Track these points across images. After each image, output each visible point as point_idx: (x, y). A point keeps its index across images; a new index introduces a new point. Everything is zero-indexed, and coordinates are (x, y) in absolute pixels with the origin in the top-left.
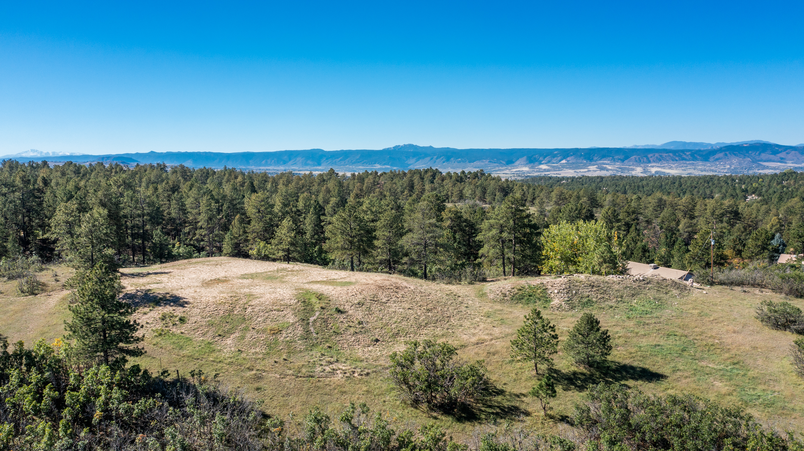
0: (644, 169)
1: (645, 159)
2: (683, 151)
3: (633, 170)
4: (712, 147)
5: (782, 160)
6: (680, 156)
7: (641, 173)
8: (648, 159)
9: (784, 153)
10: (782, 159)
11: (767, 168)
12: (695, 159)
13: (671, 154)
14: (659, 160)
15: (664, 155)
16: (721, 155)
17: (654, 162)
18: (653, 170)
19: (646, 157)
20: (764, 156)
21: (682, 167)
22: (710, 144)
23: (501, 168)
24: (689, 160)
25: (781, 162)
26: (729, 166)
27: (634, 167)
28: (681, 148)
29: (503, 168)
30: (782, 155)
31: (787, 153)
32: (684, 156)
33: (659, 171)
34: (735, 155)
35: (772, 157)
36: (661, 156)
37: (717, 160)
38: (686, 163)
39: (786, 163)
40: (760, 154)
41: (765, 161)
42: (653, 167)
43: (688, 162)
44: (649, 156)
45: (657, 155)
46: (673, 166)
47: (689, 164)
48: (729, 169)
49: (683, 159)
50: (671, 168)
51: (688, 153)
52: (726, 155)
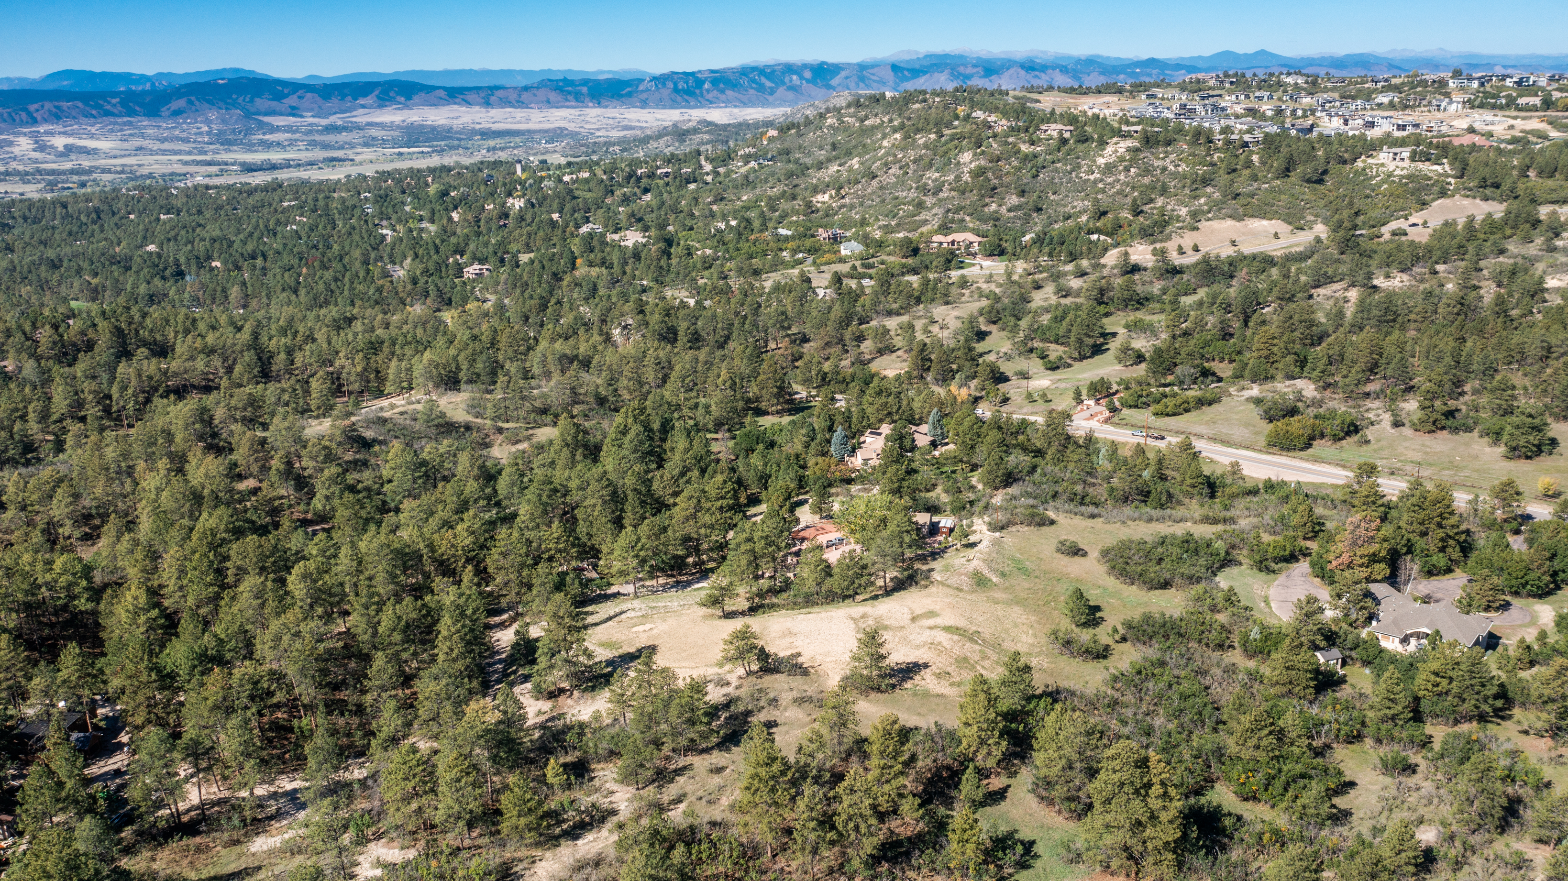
0: (36, 142)
1: (24, 115)
2: (104, 95)
3: (11, 144)
4: (153, 84)
5: (294, 112)
6: (97, 107)
7: (34, 150)
8: (30, 114)
9: (295, 97)
10: (293, 108)
11: (277, 129)
12: (131, 113)
13: (80, 104)
14: (57, 116)
15: (65, 105)
16: (181, 103)
17: (45, 121)
18: (60, 142)
19: (26, 110)
20: (261, 103)
21: (112, 131)
22: (143, 78)
24: (120, 115)
25: (294, 115)
26: (206, 129)
27: (11, 138)
28: (89, 88)
30: (292, 100)
31: (300, 97)
32: (108, 107)
33: (72, 145)
34: (208, 102)
35: (274, 104)
36: (57, 107)
37: (177, 113)
38: (115, 123)
39: (302, 116)
40: (252, 101)
41: (267, 114)
42: (51, 134)
43: (119, 120)
44: (32, 108)
45: (48, 105)
46: (93, 130)
47: (125, 124)
48: (209, 133)
49: (108, 114)
50: (92, 136)
51: (114, 101)
52: (190, 102)
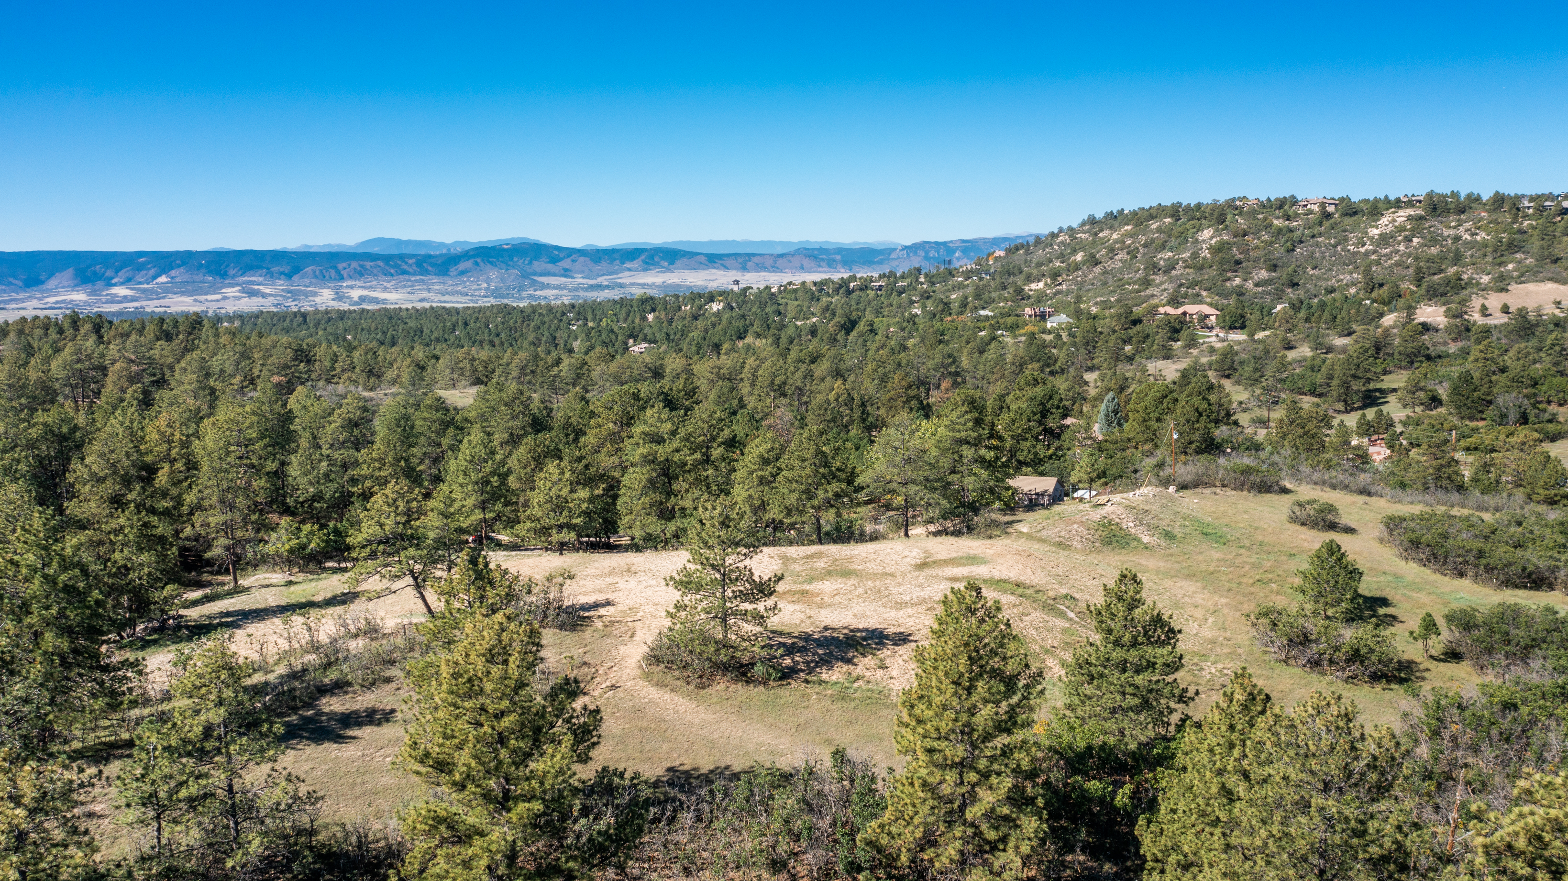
0: (337, 293)
1: (333, 273)
2: (402, 257)
3: (315, 294)
4: (449, 250)
5: (566, 273)
6: (396, 266)
7: (333, 300)
8: (338, 272)
9: (569, 260)
10: (566, 270)
11: (548, 286)
12: (425, 272)
13: (380, 263)
14: (360, 274)
15: (368, 264)
16: (468, 264)
17: (351, 277)
18: (355, 294)
19: (335, 268)
20: (538, 266)
21: (405, 287)
22: (442, 245)
23: (14, 295)
24: (415, 274)
25: (566, 276)
26: (485, 285)
27: (317, 290)
28: (394, 251)
29: (22, 296)
30: (566, 264)
31: (573, 261)
32: (405, 267)
33: (366, 297)
34: (491, 263)
35: (550, 267)
36: (362, 266)
37: (463, 273)
38: (410, 280)
39: (573, 278)
40: (530, 263)
41: (541, 275)
42: (352, 287)
43: (413, 278)
44: (341, 266)
45: (354, 264)
46: (388, 285)
47: (416, 281)
48: (487, 289)
49: (404, 272)
50: (385, 289)
51: (411, 261)
52: (477, 264)
